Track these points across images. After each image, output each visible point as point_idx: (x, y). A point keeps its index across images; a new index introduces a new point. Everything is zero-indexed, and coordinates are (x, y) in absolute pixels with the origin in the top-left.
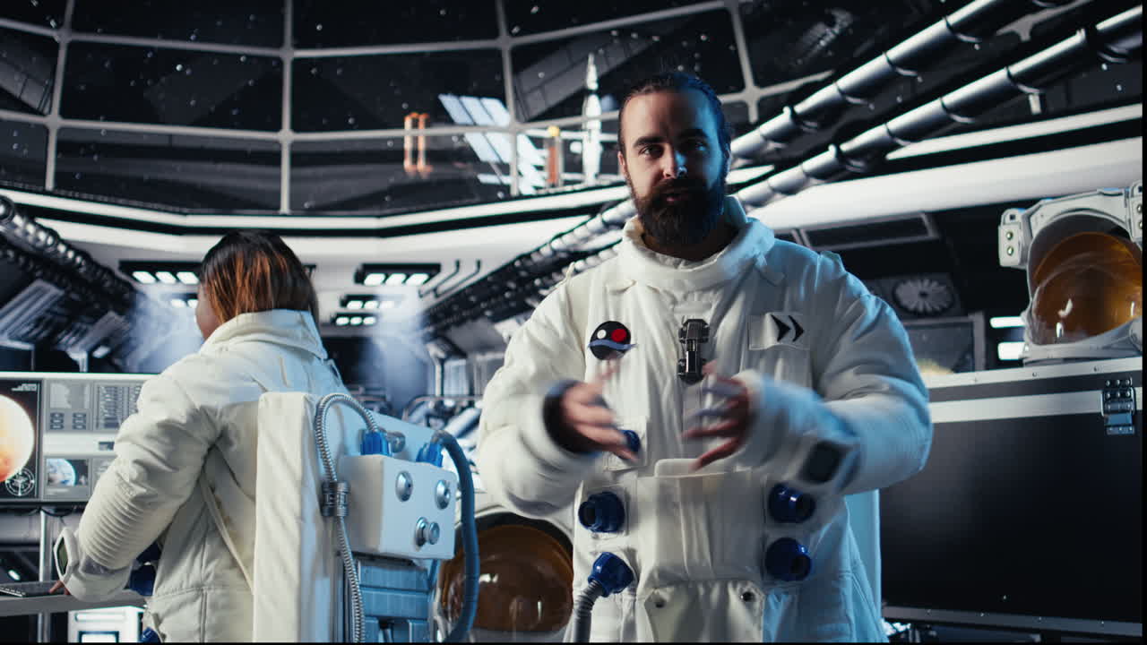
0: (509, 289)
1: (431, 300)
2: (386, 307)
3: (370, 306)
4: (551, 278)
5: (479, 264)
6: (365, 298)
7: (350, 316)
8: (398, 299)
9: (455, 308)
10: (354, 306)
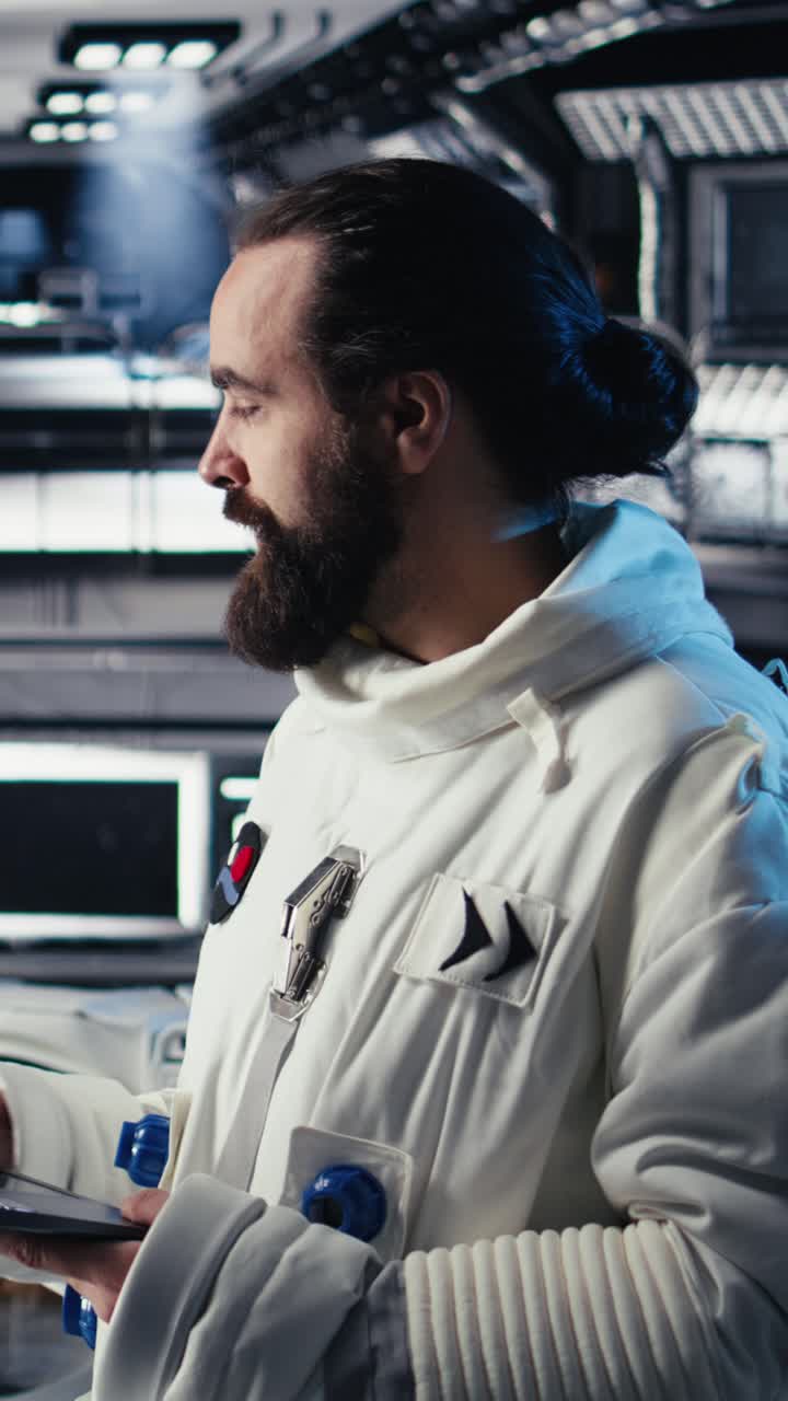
0: (392, 74)
1: (228, 92)
2: (135, 103)
3: (98, 103)
4: (478, 53)
5: (325, 21)
6: (86, 88)
7: (62, 120)
8: (159, 90)
9: (285, 108)
10: (63, 104)
